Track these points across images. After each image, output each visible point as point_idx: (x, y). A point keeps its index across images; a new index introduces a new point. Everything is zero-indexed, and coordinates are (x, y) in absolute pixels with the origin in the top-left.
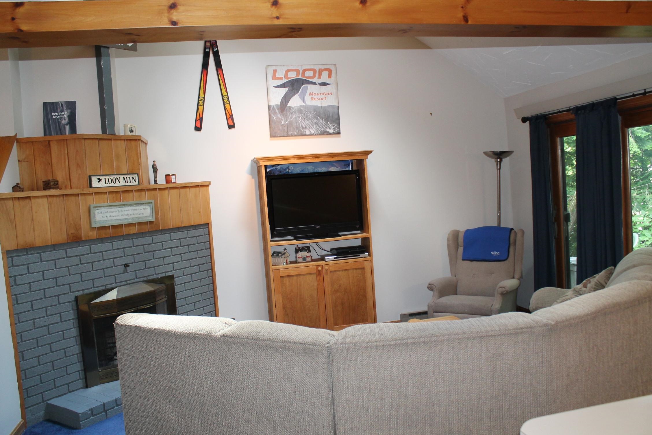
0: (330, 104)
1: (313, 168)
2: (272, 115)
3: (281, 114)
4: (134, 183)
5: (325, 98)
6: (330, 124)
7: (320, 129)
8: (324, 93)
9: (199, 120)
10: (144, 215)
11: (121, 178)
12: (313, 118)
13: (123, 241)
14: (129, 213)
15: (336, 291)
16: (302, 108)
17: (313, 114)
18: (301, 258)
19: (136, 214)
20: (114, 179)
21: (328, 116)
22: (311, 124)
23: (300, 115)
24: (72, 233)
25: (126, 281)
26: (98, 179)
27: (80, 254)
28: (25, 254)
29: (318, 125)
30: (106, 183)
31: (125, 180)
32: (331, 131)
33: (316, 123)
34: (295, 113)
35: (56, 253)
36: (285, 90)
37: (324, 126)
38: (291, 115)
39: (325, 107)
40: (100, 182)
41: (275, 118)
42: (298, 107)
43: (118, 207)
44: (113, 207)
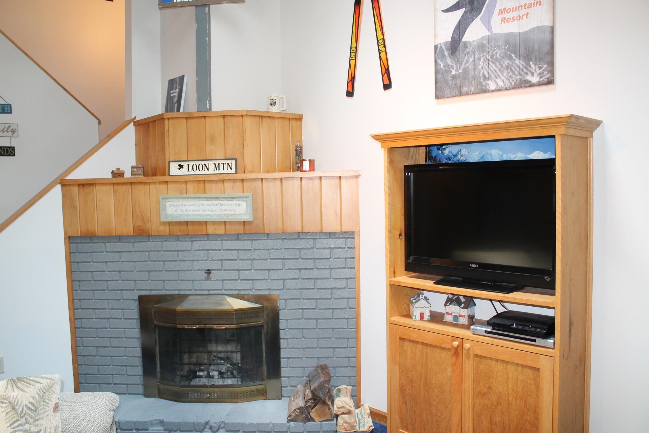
0: (535, 25)
1: (501, 153)
2: (439, 61)
3: (451, 59)
4: (230, 171)
5: (527, 14)
6: (532, 65)
7: (514, 76)
8: (525, 4)
9: (351, 81)
10: (237, 213)
11: (211, 164)
12: (503, 57)
13: (207, 242)
14: (214, 208)
15: (481, 395)
16: (485, 42)
17: (504, 51)
18: (451, 314)
19: (224, 210)
20: (201, 165)
21: (531, 49)
22: (500, 70)
23: (481, 56)
24: (138, 226)
25: (209, 290)
26: (179, 165)
27: (149, 250)
28: (90, 241)
29: (511, 70)
30: (188, 171)
31: (217, 167)
32: (535, 80)
33: (508, 67)
34: (474, 52)
35: (122, 245)
36: (459, 13)
37: (522, 70)
38: (466, 57)
39: (525, 33)
40: (181, 169)
41: (442, 66)
42: (479, 41)
43: (197, 200)
44: (190, 200)
